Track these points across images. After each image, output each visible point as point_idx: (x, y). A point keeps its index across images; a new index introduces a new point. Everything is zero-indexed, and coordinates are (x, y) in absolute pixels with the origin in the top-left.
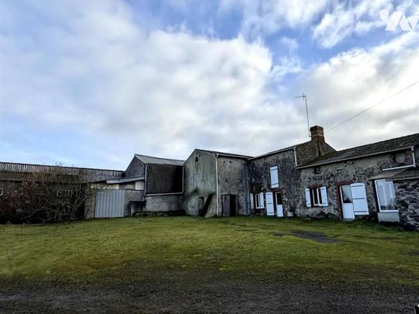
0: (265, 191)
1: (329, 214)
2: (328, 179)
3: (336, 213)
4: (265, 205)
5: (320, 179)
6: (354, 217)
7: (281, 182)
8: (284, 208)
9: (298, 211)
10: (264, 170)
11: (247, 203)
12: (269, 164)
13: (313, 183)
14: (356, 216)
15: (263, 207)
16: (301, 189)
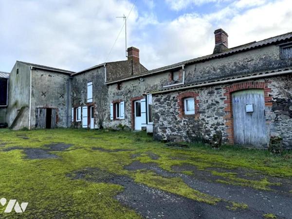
0: (82, 105)
1: (125, 126)
2: (127, 94)
3: (129, 125)
4: (82, 119)
5: (121, 95)
6: (140, 129)
7: (94, 97)
8: (95, 120)
9: (105, 124)
10: (83, 85)
11: (68, 117)
12: (87, 80)
13: (116, 98)
14: (142, 128)
15: (80, 120)
16: (108, 104)
